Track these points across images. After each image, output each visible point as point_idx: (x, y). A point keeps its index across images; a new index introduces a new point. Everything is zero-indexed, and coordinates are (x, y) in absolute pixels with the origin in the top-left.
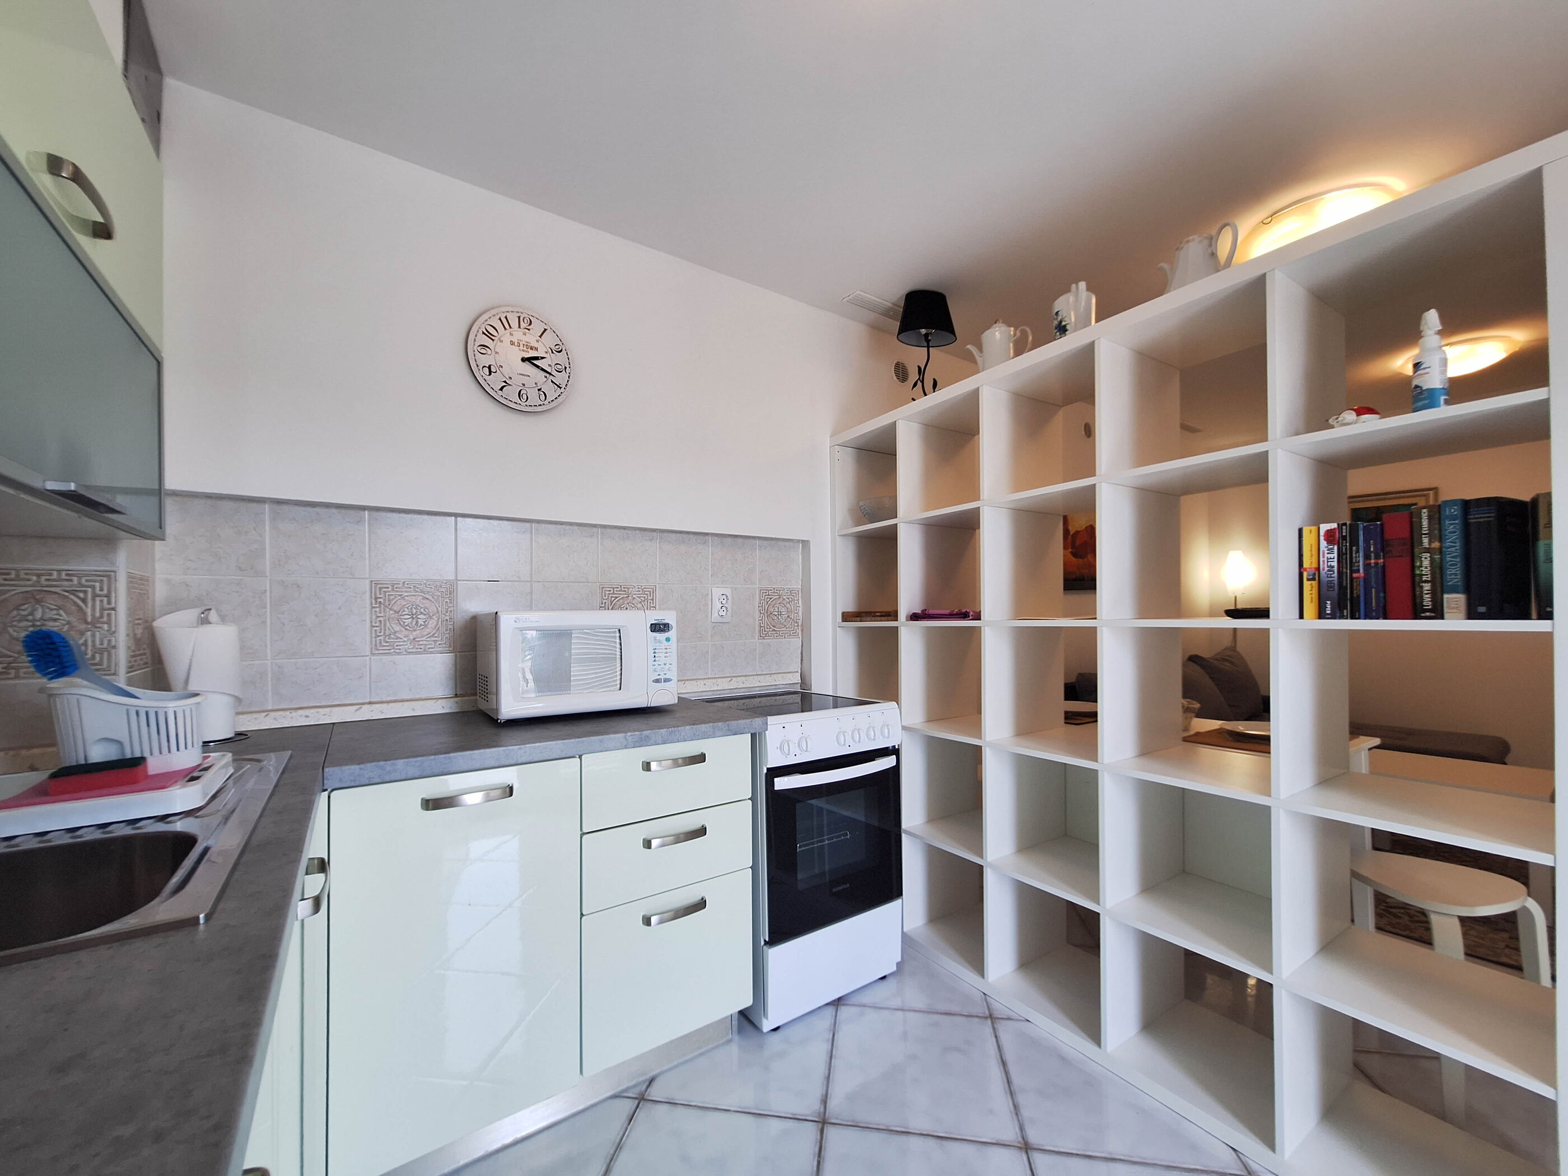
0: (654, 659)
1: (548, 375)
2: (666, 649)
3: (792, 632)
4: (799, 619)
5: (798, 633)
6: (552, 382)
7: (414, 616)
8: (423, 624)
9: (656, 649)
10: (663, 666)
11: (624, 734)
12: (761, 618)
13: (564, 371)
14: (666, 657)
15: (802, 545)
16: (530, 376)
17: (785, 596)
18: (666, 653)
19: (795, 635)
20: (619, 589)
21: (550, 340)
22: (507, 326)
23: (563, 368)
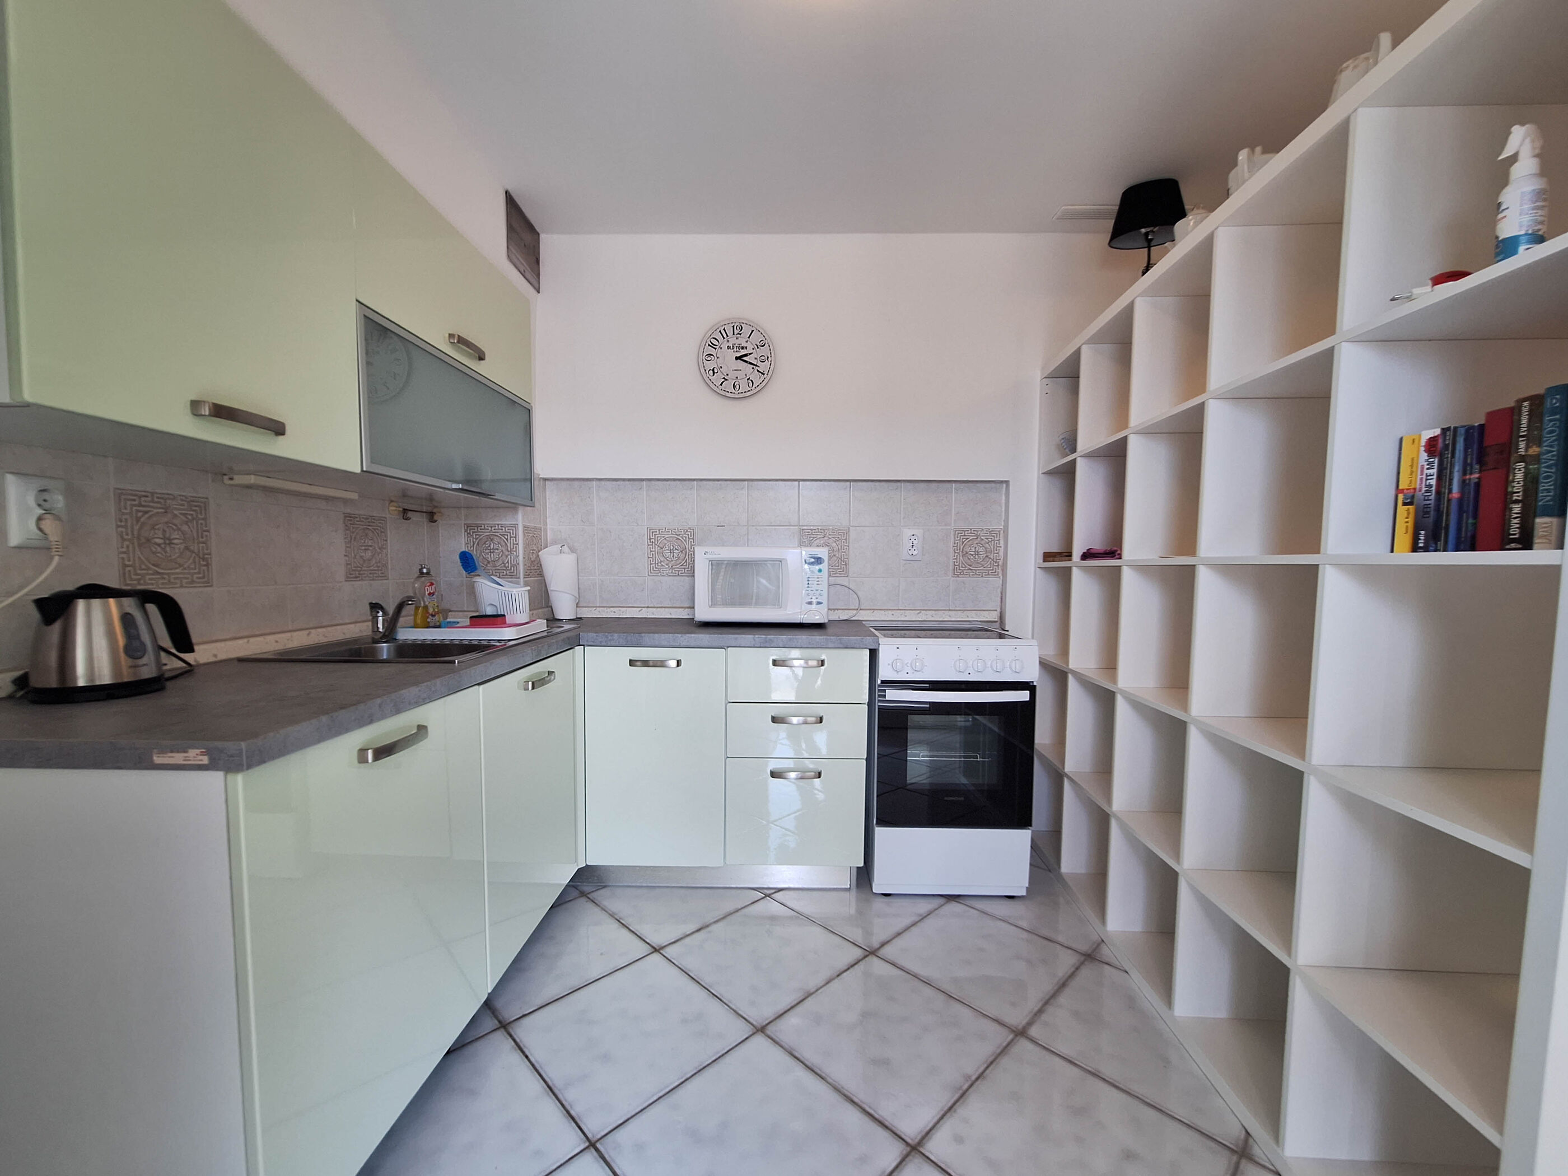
0: (808, 586)
1: (755, 367)
2: (818, 578)
3: (990, 571)
4: (1000, 559)
5: (998, 573)
6: (758, 371)
7: (672, 551)
8: (676, 556)
9: (809, 578)
10: (815, 592)
11: (753, 636)
12: (955, 558)
13: (766, 361)
14: (818, 584)
15: (1004, 485)
16: (741, 370)
17: (983, 536)
18: (818, 581)
19: (995, 574)
20: (817, 531)
21: (756, 338)
22: (725, 336)
23: (766, 358)
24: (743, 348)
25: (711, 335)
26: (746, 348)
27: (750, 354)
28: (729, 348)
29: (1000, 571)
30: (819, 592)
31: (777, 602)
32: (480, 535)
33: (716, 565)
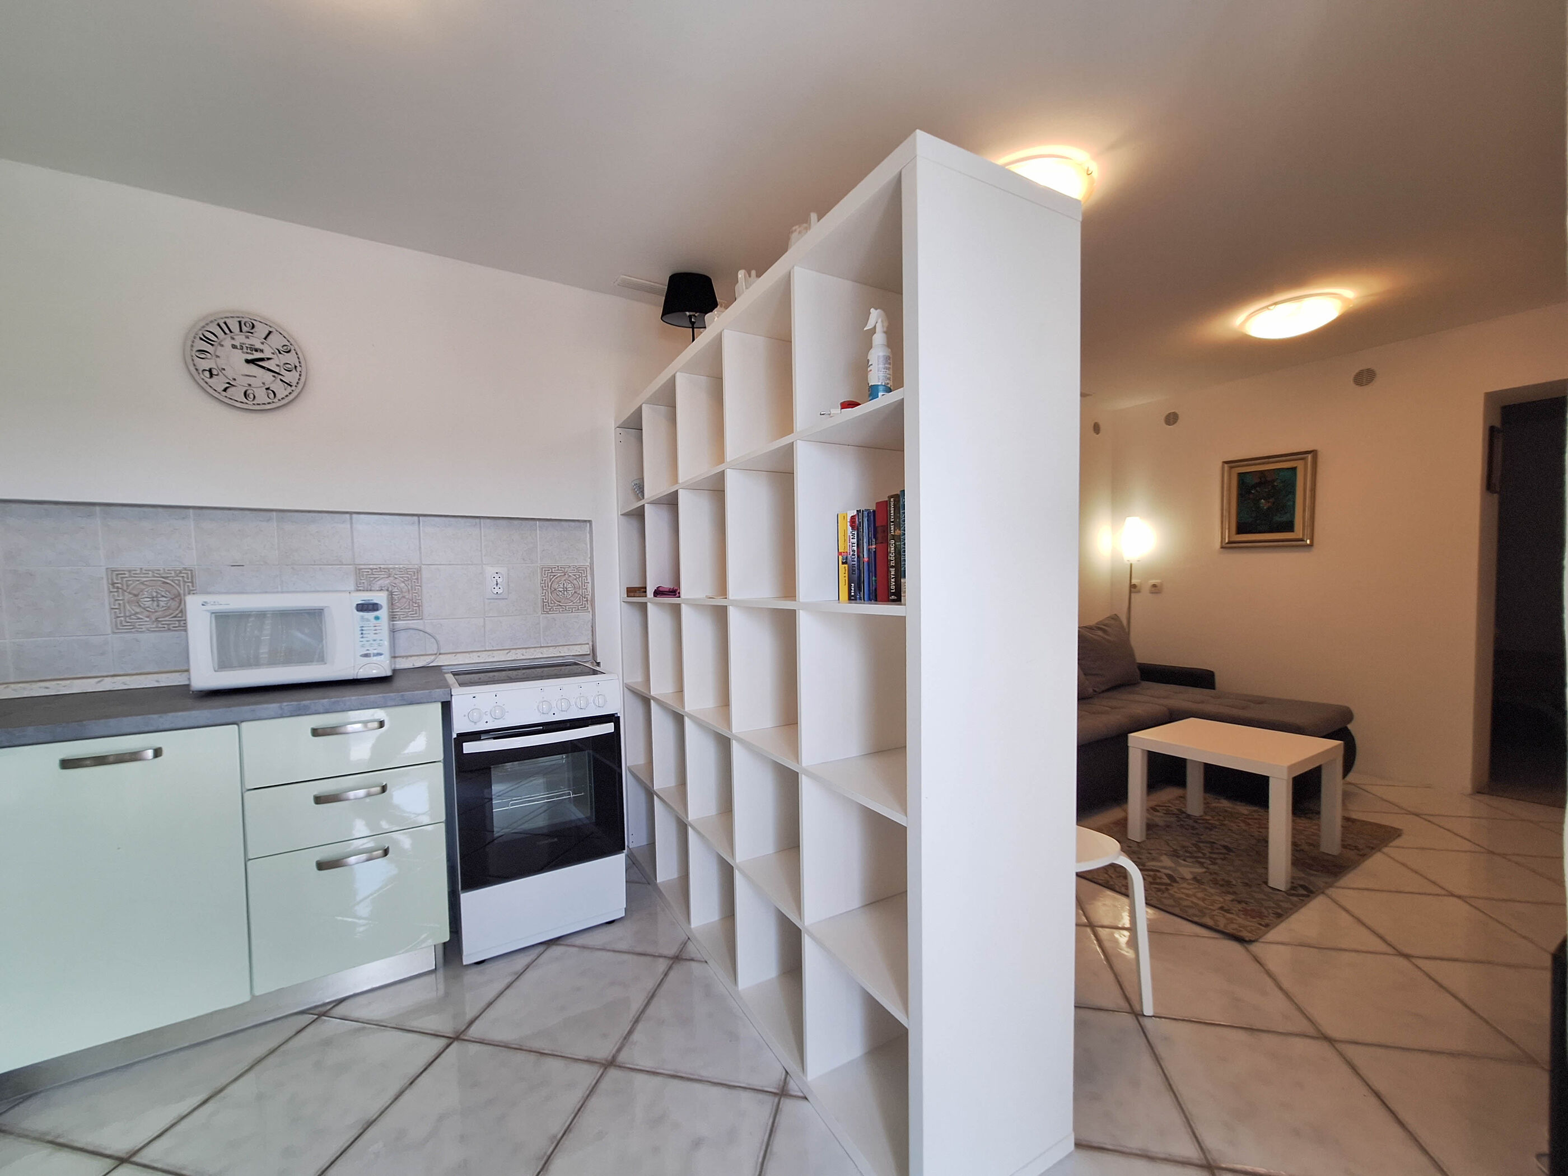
0: (361, 636)
1: (276, 375)
2: (375, 626)
3: (580, 607)
4: (588, 595)
5: (588, 608)
6: (281, 380)
7: (155, 599)
8: (165, 605)
9: (363, 627)
10: (372, 642)
11: (278, 704)
12: (544, 594)
13: (294, 370)
14: (375, 634)
15: (588, 524)
16: (255, 377)
17: (571, 573)
18: (376, 630)
19: (584, 609)
20: (379, 570)
21: (276, 341)
22: (227, 331)
23: (294, 367)
24: (256, 350)
25: (202, 327)
26: (262, 351)
27: (269, 359)
28: (234, 347)
29: (589, 606)
30: (377, 642)
31: (316, 655)
33: (223, 619)
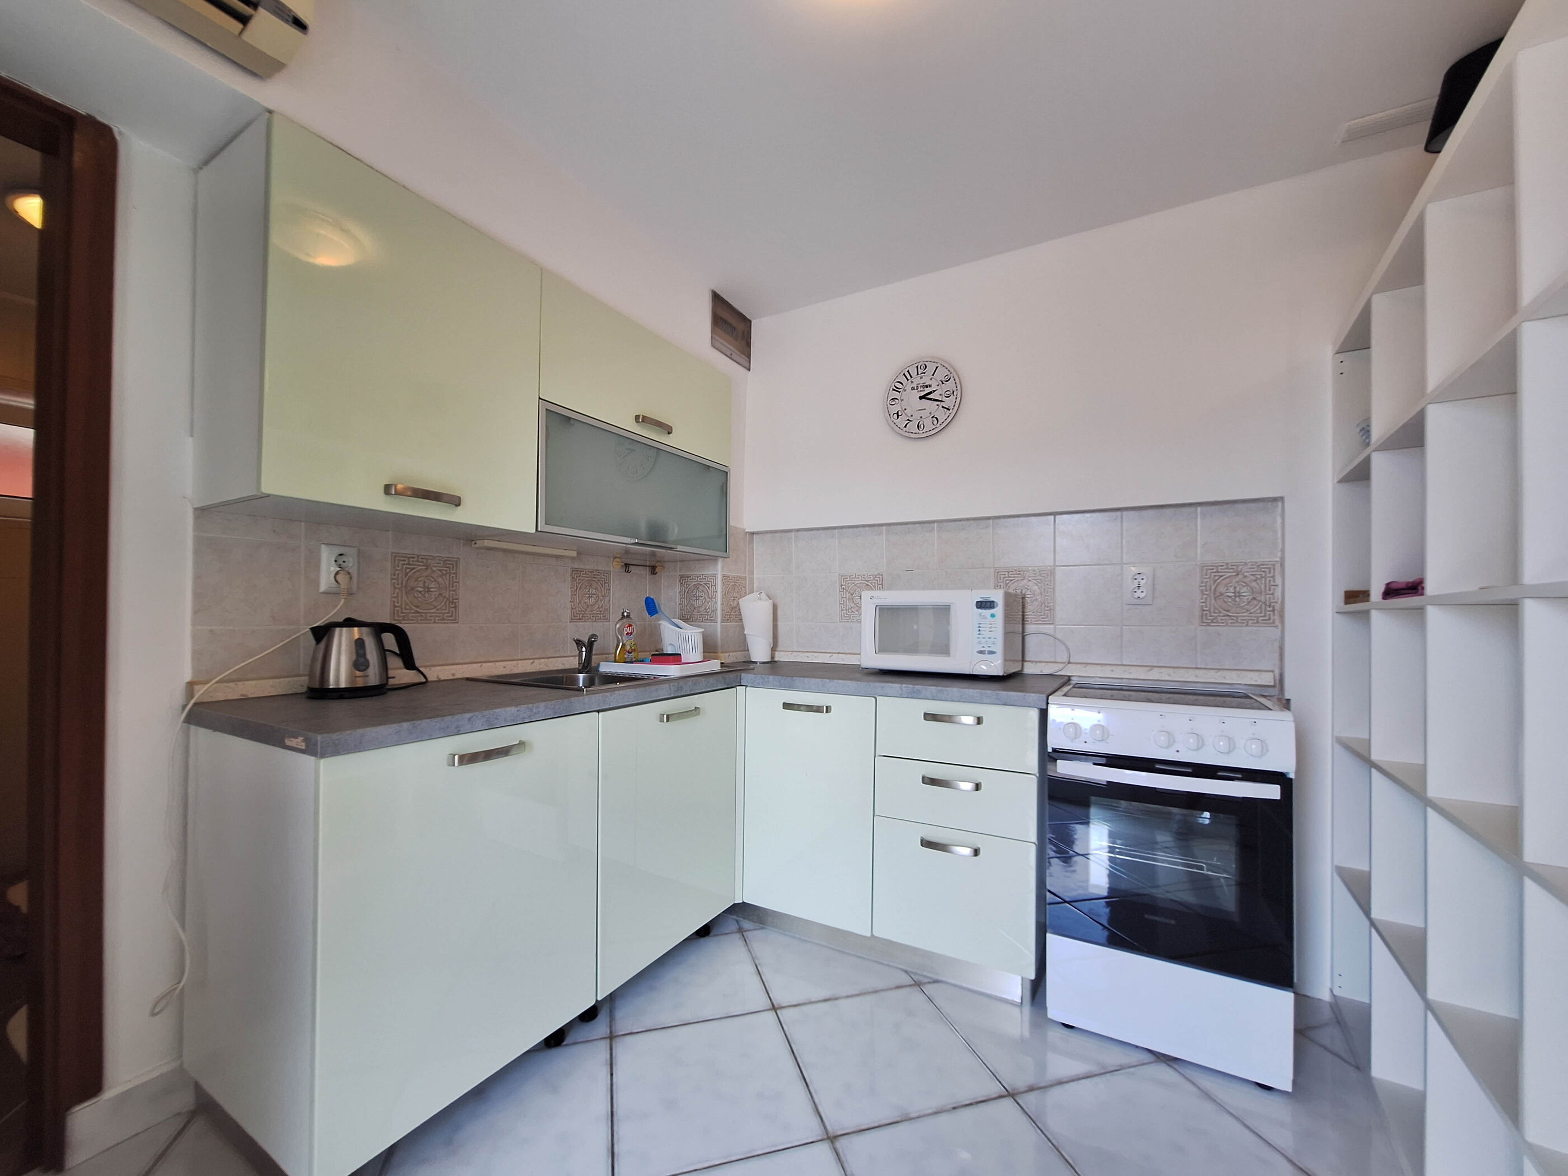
0: (979, 632)
1: (939, 403)
2: (991, 624)
3: (1260, 619)
4: (1276, 603)
5: (1274, 620)
6: (943, 407)
9: (980, 624)
10: (987, 639)
12: (1204, 601)
13: (952, 395)
14: (991, 631)
15: (1280, 504)
16: (925, 409)
17: (1248, 572)
18: (991, 628)
19: (1269, 622)
20: (1014, 572)
21: (941, 374)
22: (909, 377)
23: (952, 392)
24: (927, 387)
25: (895, 380)
26: (930, 386)
27: (934, 391)
28: (913, 389)
29: (1277, 617)
30: (992, 640)
31: (943, 649)
32: (689, 585)
33: (885, 612)
